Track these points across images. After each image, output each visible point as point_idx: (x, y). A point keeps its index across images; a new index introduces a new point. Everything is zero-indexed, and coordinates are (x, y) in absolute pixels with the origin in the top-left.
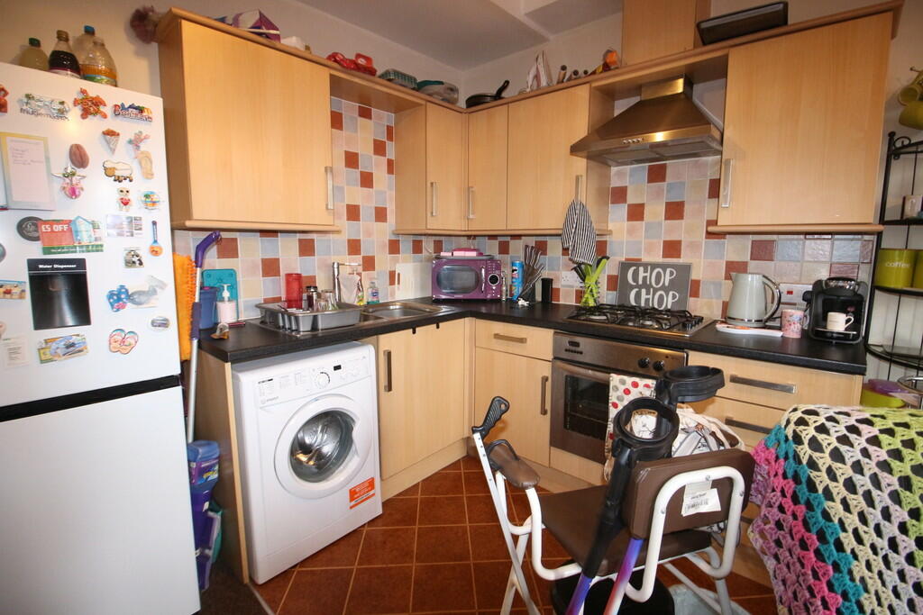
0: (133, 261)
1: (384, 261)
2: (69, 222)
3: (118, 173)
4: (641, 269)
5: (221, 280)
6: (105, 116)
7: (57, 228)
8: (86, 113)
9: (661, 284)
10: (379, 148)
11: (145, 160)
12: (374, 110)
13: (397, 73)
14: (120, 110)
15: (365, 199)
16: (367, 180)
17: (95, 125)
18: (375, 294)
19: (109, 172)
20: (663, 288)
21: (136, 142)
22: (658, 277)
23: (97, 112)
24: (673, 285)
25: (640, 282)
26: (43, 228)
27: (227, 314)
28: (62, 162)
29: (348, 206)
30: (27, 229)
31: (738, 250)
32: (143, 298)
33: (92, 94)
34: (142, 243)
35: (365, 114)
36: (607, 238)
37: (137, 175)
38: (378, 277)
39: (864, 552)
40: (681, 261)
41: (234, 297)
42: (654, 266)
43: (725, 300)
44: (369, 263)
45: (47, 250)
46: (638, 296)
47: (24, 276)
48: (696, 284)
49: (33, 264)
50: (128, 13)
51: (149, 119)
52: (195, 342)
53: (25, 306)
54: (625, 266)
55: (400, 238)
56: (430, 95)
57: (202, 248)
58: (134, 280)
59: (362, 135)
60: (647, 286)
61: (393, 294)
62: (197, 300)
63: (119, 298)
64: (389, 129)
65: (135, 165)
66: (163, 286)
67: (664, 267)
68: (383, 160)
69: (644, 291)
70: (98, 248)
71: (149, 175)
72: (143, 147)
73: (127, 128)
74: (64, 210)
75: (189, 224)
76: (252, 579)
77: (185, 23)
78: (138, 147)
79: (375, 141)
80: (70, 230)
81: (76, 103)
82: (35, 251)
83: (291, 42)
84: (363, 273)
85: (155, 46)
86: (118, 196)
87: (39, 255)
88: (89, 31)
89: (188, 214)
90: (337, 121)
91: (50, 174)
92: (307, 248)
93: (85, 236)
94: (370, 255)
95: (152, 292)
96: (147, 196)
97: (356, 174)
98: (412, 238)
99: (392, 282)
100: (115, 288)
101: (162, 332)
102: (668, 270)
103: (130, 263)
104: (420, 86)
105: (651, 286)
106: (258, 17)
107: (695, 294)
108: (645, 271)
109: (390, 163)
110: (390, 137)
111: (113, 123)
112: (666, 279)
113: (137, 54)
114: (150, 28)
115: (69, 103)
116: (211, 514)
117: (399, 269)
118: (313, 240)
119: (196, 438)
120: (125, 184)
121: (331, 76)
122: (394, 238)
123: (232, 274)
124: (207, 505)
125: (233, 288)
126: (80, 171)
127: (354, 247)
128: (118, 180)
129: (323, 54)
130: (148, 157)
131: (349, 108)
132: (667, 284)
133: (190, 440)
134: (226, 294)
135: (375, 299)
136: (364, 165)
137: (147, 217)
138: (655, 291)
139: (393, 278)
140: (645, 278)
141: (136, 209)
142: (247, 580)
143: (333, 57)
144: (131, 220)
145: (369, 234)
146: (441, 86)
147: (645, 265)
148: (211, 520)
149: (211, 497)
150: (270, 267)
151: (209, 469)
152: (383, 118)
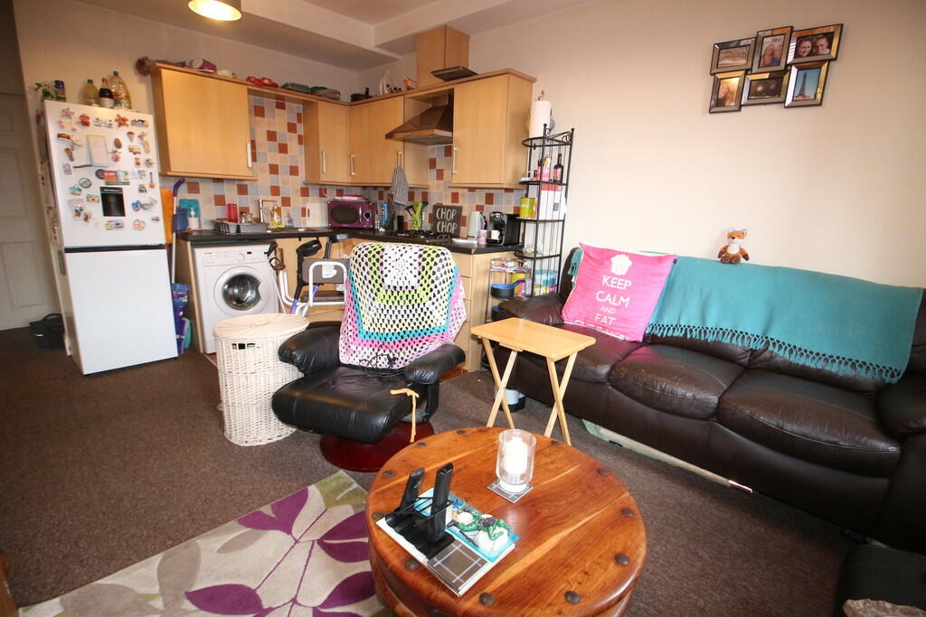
0: (142, 190)
1: (297, 201)
2: (115, 172)
3: (135, 151)
4: (442, 210)
5: (190, 206)
6: (127, 125)
7: (111, 174)
8: (120, 125)
9: (450, 218)
10: (292, 128)
11: (146, 145)
12: (287, 103)
13: (292, 85)
14: (134, 122)
15: (282, 161)
16: (283, 149)
17: (124, 130)
18: (290, 221)
19: (131, 150)
20: (451, 221)
21: (141, 137)
22: (449, 214)
23: (123, 125)
24: (455, 219)
25: (442, 218)
26: (106, 174)
27: (193, 224)
28: (111, 147)
29: (270, 165)
30: (100, 174)
32: (147, 207)
33: (122, 116)
34: (146, 182)
35: (281, 106)
36: (428, 190)
37: (142, 151)
38: (294, 210)
39: (358, 280)
40: (459, 205)
41: (197, 215)
42: (448, 207)
44: (286, 202)
45: (107, 183)
46: (440, 225)
47: (98, 193)
48: (464, 218)
49: (102, 189)
50: (134, 61)
51: (147, 126)
52: (174, 234)
53: (100, 206)
54: (436, 207)
55: (309, 187)
56: (320, 96)
57: (177, 186)
58: (143, 199)
59: (278, 121)
60: (444, 220)
61: (305, 222)
62: (175, 213)
63: (137, 206)
64: (299, 115)
65: (141, 147)
66: (156, 202)
67: (451, 208)
68: (295, 136)
69: (442, 223)
70: (127, 184)
71: (147, 151)
72: (145, 138)
73: (137, 130)
74: (113, 167)
75: (169, 173)
76: (205, 352)
77: (163, 71)
78: (142, 139)
79: (289, 124)
80: (116, 176)
81: (116, 120)
82: (102, 183)
83: (223, 73)
84: (283, 208)
85: (149, 76)
86: (134, 161)
87: (104, 186)
88: (116, 74)
89: (169, 169)
90: (259, 111)
91: (108, 152)
92: (243, 190)
93: (122, 179)
94: (287, 196)
95: (151, 205)
96: (148, 161)
97: (275, 145)
98: (318, 187)
99: (304, 215)
100: (135, 201)
101: (156, 224)
102: (453, 210)
103: (141, 191)
104: (314, 91)
105: (446, 220)
106: (202, 62)
108: (444, 211)
109: (300, 137)
110: (299, 121)
111: (131, 129)
112: (452, 215)
113: (140, 81)
114: (146, 69)
115: (113, 122)
116: (184, 319)
117: (308, 206)
118: (246, 186)
119: (176, 281)
120: (137, 156)
121: (249, 90)
122: (303, 186)
123: (196, 202)
124: (181, 313)
125: (197, 210)
126: (119, 150)
127: (275, 191)
128: (135, 153)
129: (243, 78)
130: (147, 144)
131: (269, 103)
132: (452, 218)
133: (173, 282)
134: (193, 213)
135: (290, 225)
136: (280, 139)
137: (148, 171)
138: (447, 222)
139: (304, 212)
140: (444, 215)
141: (142, 167)
142: (202, 351)
143: (249, 79)
144: (140, 172)
145: (285, 183)
146: (325, 91)
147: (444, 207)
148: (184, 322)
149: (183, 310)
150: (219, 200)
151: (182, 296)
152: (294, 108)
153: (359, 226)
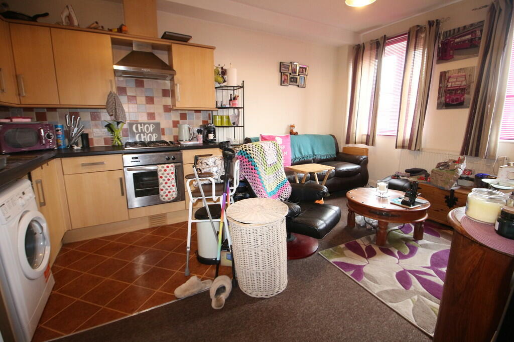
4: (139, 125)
9: (149, 131)
20: (150, 133)
22: (147, 128)
24: (154, 131)
25: (140, 131)
31: (175, 116)
40: (156, 121)
42: (145, 124)
43: (175, 135)
46: (140, 137)
48: (163, 130)
54: (132, 124)
60: (144, 133)
67: (149, 124)
69: (142, 135)
102: (151, 125)
105: (145, 132)
107: (163, 134)
108: (141, 126)
112: (151, 129)
132: (152, 131)
138: (147, 134)
140: (141, 129)
147: (141, 124)
153: (42, 148)
